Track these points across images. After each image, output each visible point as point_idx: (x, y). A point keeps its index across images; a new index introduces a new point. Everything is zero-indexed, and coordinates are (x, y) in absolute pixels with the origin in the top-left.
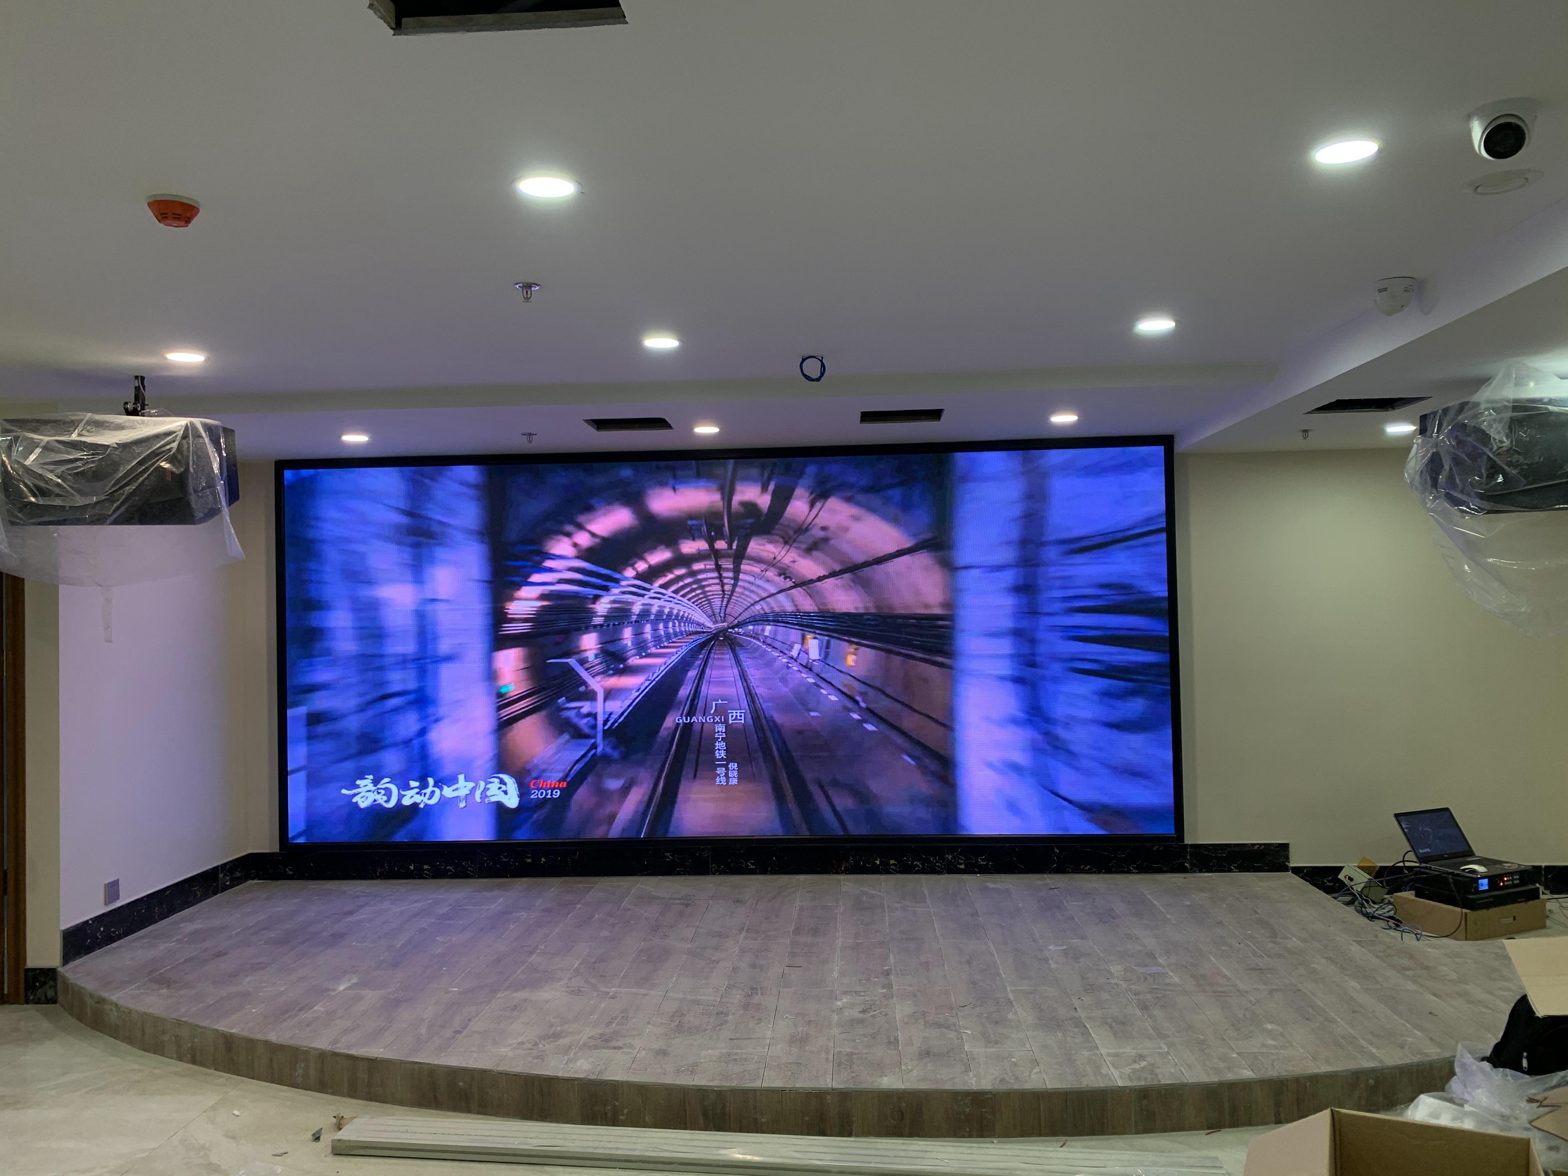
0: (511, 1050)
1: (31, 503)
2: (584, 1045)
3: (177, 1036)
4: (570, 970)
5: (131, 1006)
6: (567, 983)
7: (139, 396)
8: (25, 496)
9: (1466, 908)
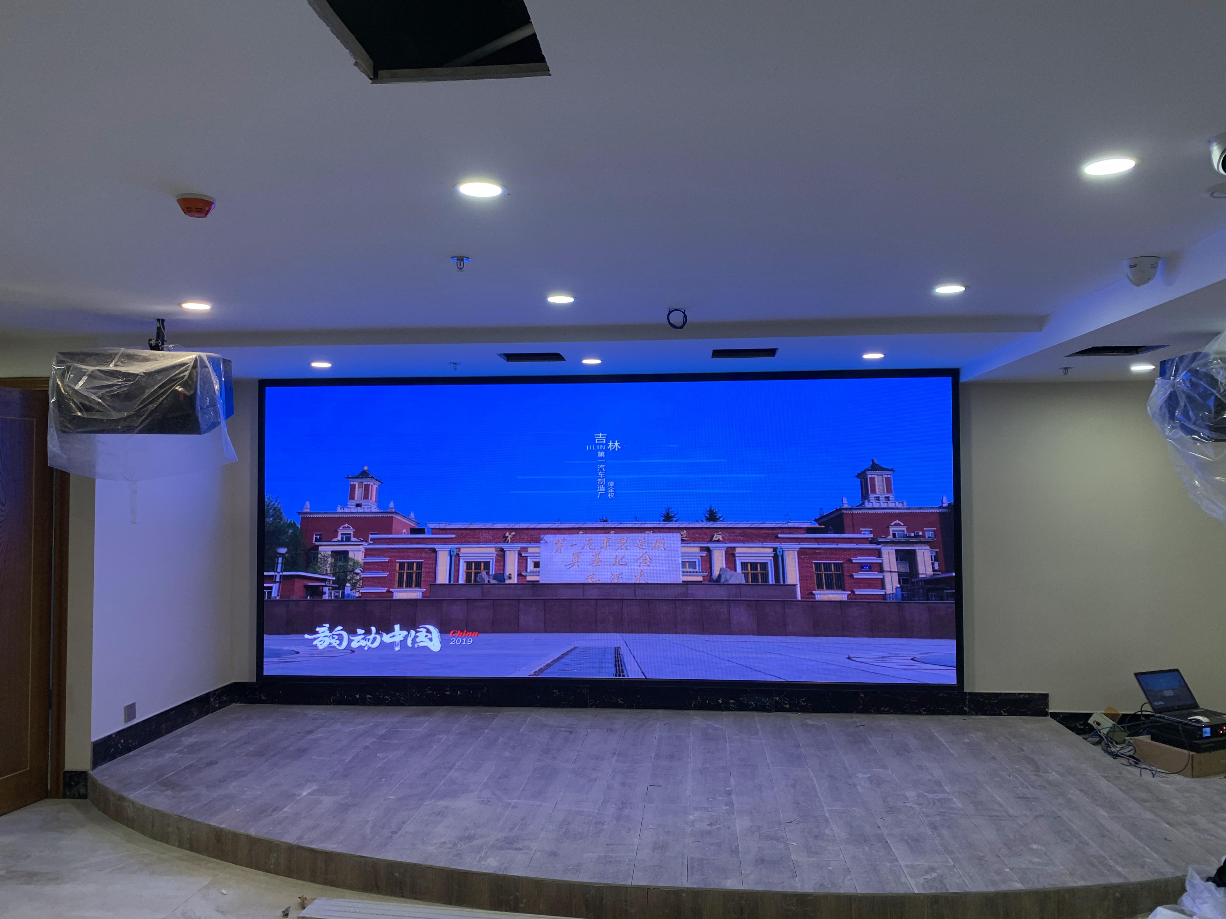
0: (436, 848)
1: (78, 416)
2: (493, 846)
3: (178, 829)
4: (481, 784)
5: (146, 804)
6: (478, 794)
7: (160, 335)
8: (73, 411)
9: (1192, 751)
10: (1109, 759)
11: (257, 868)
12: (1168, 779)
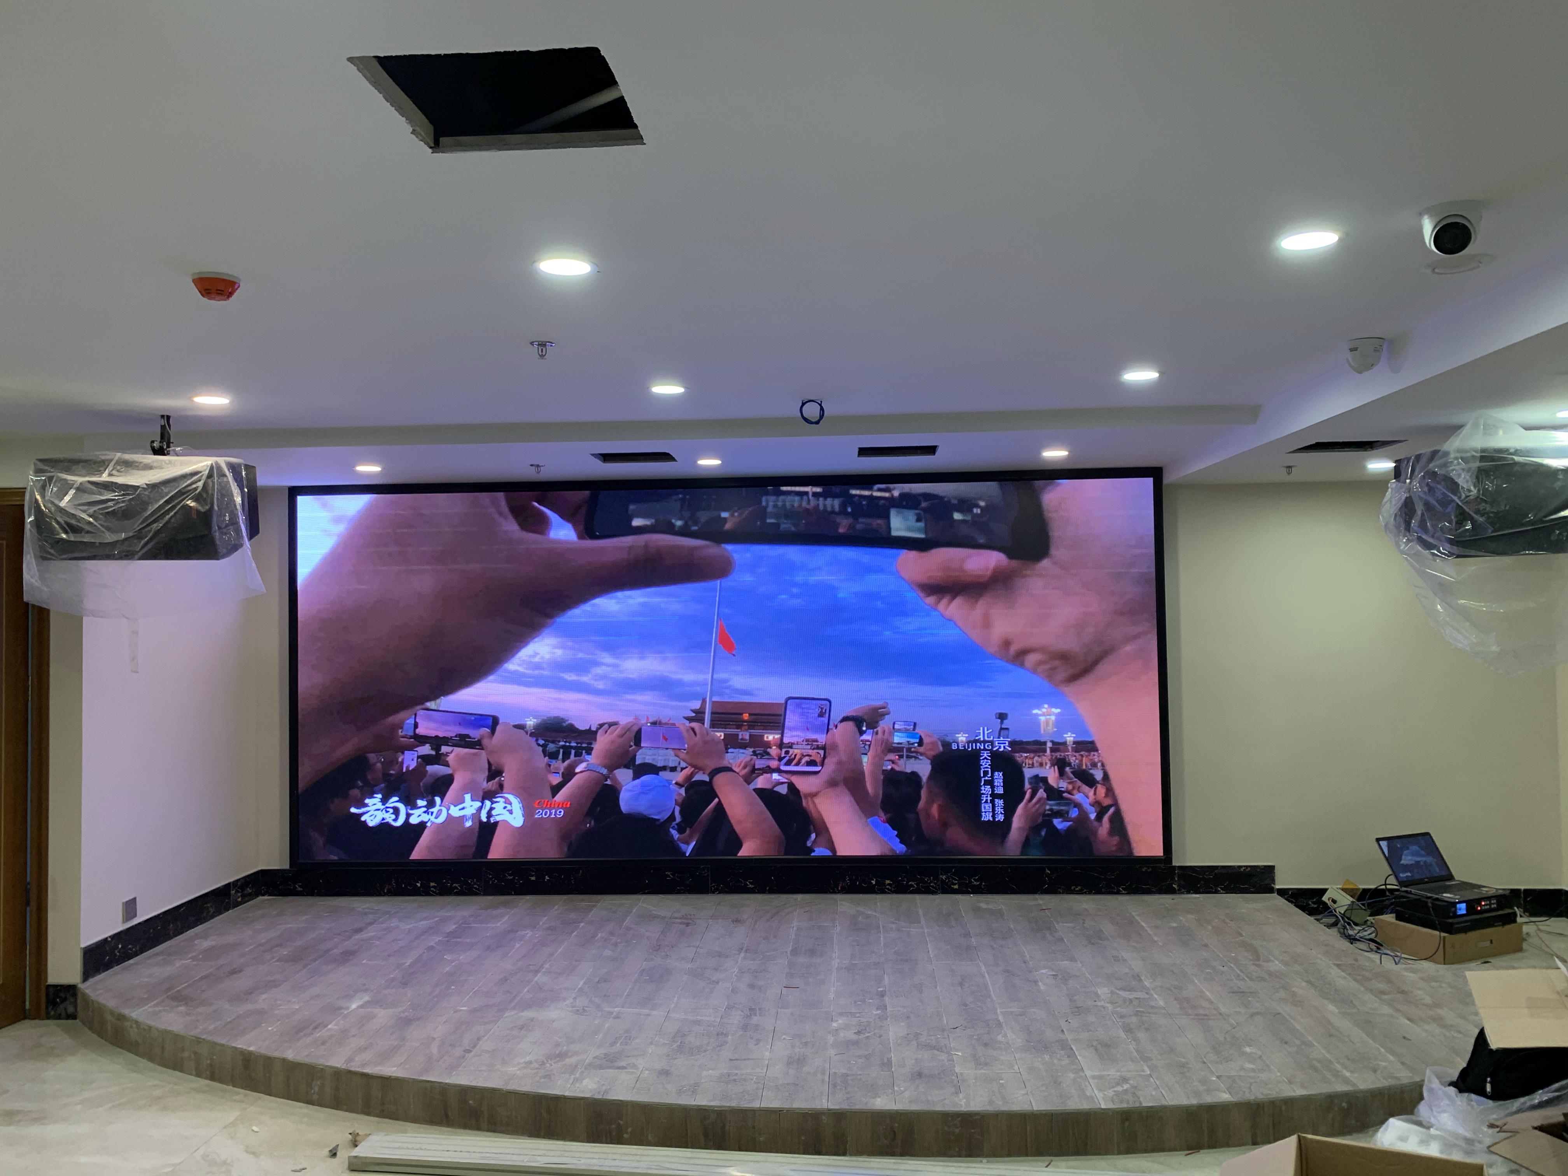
0: (519, 1069)
1: (63, 539)
2: (590, 1065)
3: (195, 1053)
4: (575, 990)
5: (152, 1023)
6: (572, 1003)
7: (165, 436)
8: (56, 533)
9: (1444, 932)
10: (1345, 944)
11: (297, 1099)
12: (1413, 966)
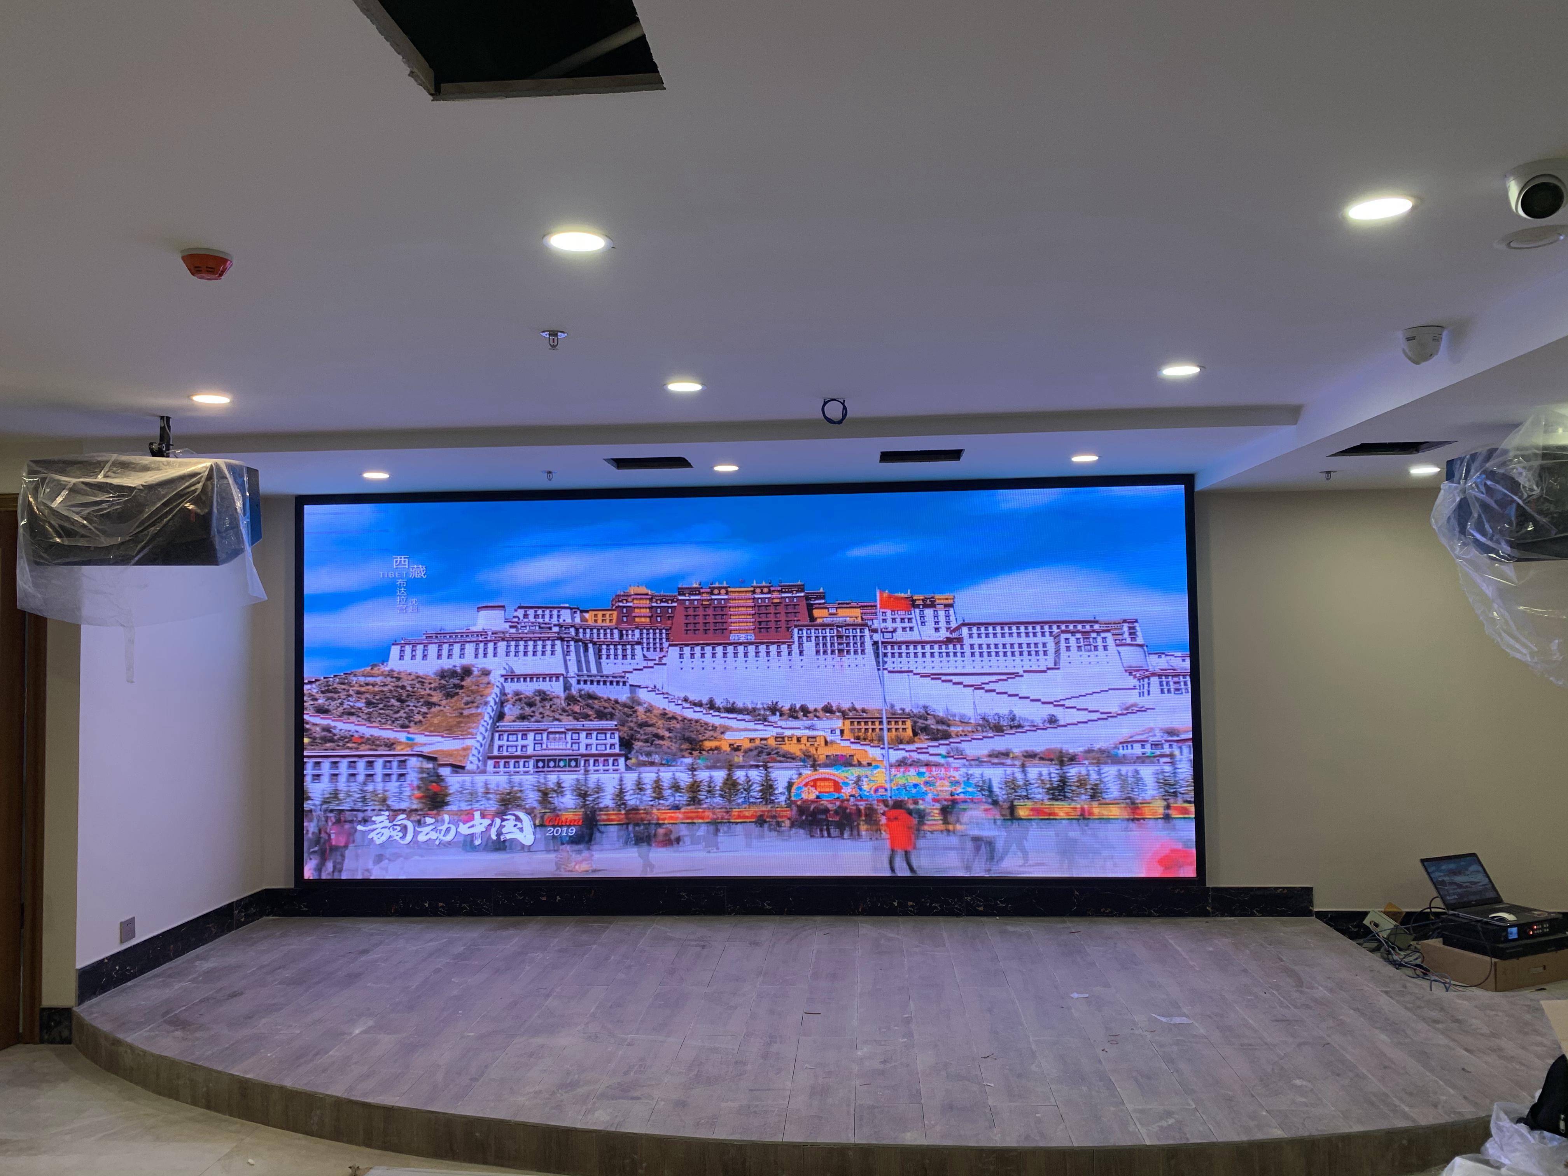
0: (528, 1099)
1: (58, 543)
2: (603, 1095)
3: (191, 1081)
4: (587, 1015)
5: (147, 1048)
6: (584, 1029)
7: (164, 437)
8: (50, 536)
9: (1495, 957)
10: (1390, 970)
11: (296, 1130)
12: (1465, 993)
